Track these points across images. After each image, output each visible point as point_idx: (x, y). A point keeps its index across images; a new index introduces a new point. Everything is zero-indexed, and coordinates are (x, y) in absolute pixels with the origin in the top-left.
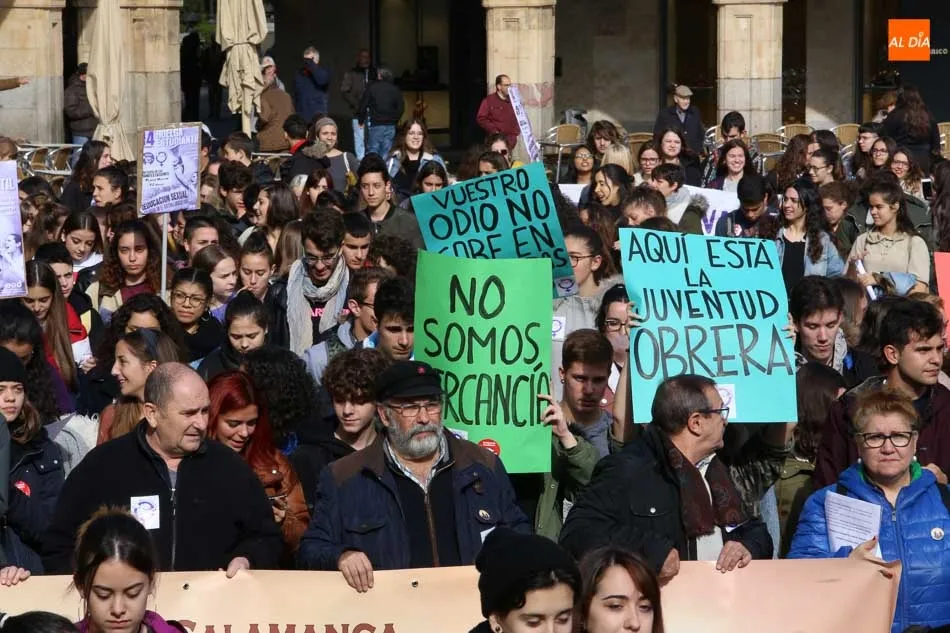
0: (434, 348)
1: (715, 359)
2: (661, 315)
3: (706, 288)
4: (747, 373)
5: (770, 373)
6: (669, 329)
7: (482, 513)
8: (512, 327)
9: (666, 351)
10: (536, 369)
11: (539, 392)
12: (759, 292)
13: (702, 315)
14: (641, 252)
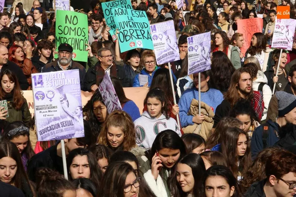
0: (61, 32)
3: (132, 21)
5: (148, 39)
6: (125, 30)
8: (79, 28)
10: (85, 38)
12: (143, 23)
13: (132, 27)
14: (117, 13)
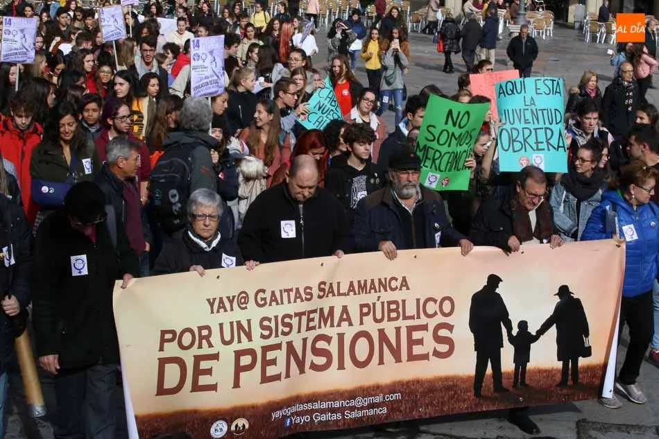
1: (535, 143)
2: (512, 122)
3: (533, 107)
4: (549, 150)
5: (558, 150)
6: (515, 129)
7: (436, 225)
9: (514, 138)
14: (504, 92)
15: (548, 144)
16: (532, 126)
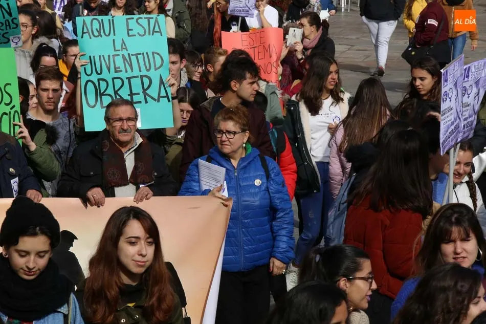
1: (129, 95)
2: (99, 71)
3: (125, 53)
4: (146, 102)
5: (158, 101)
6: (103, 80)
9: (102, 92)
10: (11, 109)
11: (14, 121)
12: (153, 53)
13: (121, 71)
14: (88, 32)
15: (145, 94)
16: (124, 75)
